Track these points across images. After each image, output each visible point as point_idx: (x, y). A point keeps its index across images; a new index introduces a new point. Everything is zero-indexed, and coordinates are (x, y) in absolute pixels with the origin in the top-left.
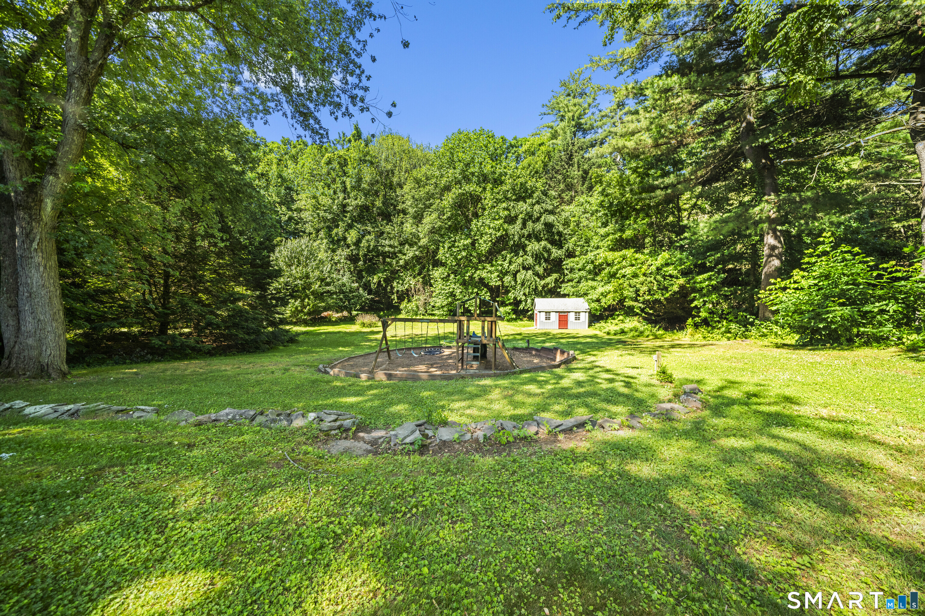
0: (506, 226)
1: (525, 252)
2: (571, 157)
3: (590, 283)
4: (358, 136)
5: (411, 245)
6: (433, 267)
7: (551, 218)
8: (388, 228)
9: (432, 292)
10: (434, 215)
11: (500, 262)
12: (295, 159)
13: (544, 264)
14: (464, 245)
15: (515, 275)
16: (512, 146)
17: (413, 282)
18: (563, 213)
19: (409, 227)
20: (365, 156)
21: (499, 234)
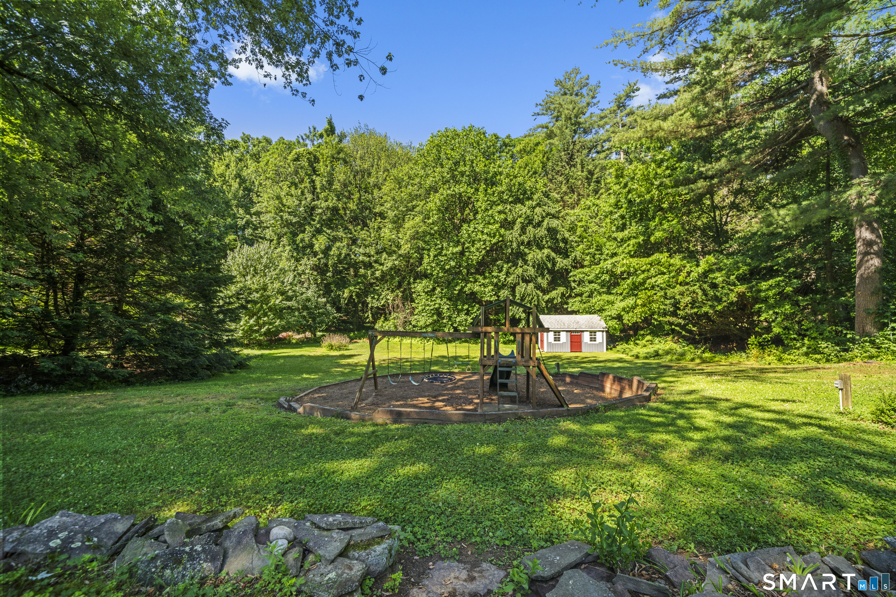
0: (502, 231)
1: (525, 262)
2: (571, 158)
3: (605, 297)
4: (331, 130)
5: (390, 254)
6: (415, 279)
7: (555, 223)
8: (363, 234)
9: (414, 309)
10: (418, 219)
11: (495, 274)
12: (256, 157)
13: (547, 276)
14: (453, 254)
15: (513, 289)
16: (505, 145)
17: (390, 297)
18: (568, 218)
19: (387, 233)
20: (339, 153)
21: (494, 241)
